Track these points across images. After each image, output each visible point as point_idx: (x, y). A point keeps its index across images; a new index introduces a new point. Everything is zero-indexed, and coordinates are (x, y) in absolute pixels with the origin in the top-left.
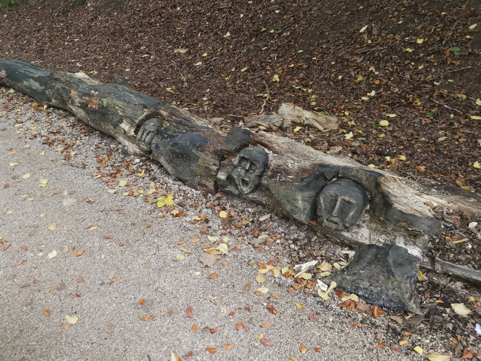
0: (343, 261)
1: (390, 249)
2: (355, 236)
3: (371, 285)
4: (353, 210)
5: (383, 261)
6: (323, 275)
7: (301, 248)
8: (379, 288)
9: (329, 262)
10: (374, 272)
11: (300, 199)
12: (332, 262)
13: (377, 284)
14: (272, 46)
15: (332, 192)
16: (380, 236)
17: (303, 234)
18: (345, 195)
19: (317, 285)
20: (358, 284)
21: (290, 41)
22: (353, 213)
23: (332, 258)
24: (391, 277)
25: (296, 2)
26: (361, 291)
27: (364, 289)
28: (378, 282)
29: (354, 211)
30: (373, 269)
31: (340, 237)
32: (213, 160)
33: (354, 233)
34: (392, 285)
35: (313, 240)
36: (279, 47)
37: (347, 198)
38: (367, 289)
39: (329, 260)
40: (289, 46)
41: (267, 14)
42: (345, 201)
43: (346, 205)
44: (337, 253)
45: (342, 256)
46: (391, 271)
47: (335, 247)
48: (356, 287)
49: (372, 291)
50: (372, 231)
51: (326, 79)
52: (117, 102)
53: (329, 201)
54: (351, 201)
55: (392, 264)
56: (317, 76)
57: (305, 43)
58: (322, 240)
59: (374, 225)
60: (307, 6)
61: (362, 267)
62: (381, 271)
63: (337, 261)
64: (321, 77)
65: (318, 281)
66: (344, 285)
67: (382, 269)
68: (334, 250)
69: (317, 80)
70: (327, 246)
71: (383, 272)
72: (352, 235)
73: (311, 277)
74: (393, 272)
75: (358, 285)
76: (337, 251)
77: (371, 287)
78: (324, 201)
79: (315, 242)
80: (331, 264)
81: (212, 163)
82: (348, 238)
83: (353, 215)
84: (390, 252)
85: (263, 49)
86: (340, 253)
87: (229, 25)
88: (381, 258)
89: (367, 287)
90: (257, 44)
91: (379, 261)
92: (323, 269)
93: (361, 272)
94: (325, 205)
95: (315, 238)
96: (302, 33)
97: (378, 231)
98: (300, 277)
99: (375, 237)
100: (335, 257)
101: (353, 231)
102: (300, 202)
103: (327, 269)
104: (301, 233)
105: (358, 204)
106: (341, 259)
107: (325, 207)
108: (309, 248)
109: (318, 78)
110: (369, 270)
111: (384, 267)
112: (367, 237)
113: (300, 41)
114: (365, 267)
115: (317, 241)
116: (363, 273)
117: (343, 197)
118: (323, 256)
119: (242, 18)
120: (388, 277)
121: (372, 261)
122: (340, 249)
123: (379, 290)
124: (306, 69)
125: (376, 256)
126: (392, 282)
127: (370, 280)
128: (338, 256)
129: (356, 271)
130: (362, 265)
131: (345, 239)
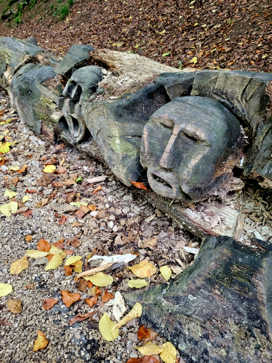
0: (180, 266)
1: (265, 255)
2: (208, 220)
3: (206, 337)
4: (200, 154)
5: (242, 285)
6: (131, 284)
7: (124, 231)
8: (223, 352)
9: (155, 262)
10: (218, 307)
11: (117, 135)
12: (160, 263)
13: (219, 340)
14: (200, 37)
15: (166, 116)
16: (259, 228)
17: (139, 209)
18: (188, 121)
19: (111, 302)
20: (180, 324)
21: (219, 32)
22: (197, 161)
23: (164, 256)
24: (256, 332)
25: (234, 2)
26: (184, 344)
27: (190, 340)
28: (221, 334)
29: (199, 157)
30: (217, 298)
31: (181, 219)
32: (53, 96)
33: (207, 214)
34: (256, 354)
35: (148, 220)
36: (207, 37)
37: (190, 129)
38: (196, 343)
39: (157, 260)
40: (217, 36)
41: (204, 14)
42: (186, 135)
43: (188, 144)
44: (175, 250)
45: (183, 256)
46: (258, 317)
47: (178, 239)
48: (176, 329)
49: (206, 352)
50: (244, 215)
51: (246, 60)
52: (7, 50)
53: (160, 137)
54: (198, 133)
55: (265, 297)
56: (238, 57)
57: (235, 33)
58: (161, 224)
59: (250, 205)
60: (245, 4)
61: (193, 287)
62: (235, 309)
63: (169, 263)
64: (243, 58)
65: (118, 295)
66: (154, 317)
67: (237, 304)
68: (174, 242)
69: (237, 61)
70: (165, 234)
71: (239, 313)
72: (203, 218)
73: (111, 283)
74: (263, 321)
75: (179, 326)
76: (178, 246)
77: (205, 341)
78: (150, 135)
79: (149, 224)
80: (158, 266)
81: (51, 101)
82: (195, 222)
83: (197, 167)
84: (264, 264)
85: (191, 40)
86: (182, 251)
87: (168, 25)
88: (239, 274)
89: (197, 338)
90: (187, 37)
91: (232, 282)
92: (137, 273)
93: (191, 297)
94: (150, 143)
95: (152, 217)
96: (234, 25)
97: (257, 216)
98: (87, 279)
99: (246, 227)
100: (170, 255)
101: (207, 211)
102: (118, 141)
103: (145, 275)
104: (135, 207)
105: (212, 142)
106: (179, 261)
107: (149, 148)
108: (135, 232)
109: (239, 59)
110: (207, 298)
111: (243, 301)
112: (231, 227)
113: (230, 32)
114: (199, 288)
115: (153, 223)
116: (193, 302)
117: (183, 126)
118: (150, 250)
119: (181, 19)
120: (250, 331)
121: (217, 277)
122: (184, 243)
123: (221, 356)
124: (228, 52)
125: (227, 266)
126: (258, 348)
127: (205, 322)
128: (177, 255)
129: (180, 294)
130: (194, 282)
131: (189, 225)
